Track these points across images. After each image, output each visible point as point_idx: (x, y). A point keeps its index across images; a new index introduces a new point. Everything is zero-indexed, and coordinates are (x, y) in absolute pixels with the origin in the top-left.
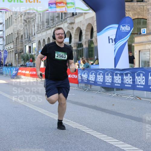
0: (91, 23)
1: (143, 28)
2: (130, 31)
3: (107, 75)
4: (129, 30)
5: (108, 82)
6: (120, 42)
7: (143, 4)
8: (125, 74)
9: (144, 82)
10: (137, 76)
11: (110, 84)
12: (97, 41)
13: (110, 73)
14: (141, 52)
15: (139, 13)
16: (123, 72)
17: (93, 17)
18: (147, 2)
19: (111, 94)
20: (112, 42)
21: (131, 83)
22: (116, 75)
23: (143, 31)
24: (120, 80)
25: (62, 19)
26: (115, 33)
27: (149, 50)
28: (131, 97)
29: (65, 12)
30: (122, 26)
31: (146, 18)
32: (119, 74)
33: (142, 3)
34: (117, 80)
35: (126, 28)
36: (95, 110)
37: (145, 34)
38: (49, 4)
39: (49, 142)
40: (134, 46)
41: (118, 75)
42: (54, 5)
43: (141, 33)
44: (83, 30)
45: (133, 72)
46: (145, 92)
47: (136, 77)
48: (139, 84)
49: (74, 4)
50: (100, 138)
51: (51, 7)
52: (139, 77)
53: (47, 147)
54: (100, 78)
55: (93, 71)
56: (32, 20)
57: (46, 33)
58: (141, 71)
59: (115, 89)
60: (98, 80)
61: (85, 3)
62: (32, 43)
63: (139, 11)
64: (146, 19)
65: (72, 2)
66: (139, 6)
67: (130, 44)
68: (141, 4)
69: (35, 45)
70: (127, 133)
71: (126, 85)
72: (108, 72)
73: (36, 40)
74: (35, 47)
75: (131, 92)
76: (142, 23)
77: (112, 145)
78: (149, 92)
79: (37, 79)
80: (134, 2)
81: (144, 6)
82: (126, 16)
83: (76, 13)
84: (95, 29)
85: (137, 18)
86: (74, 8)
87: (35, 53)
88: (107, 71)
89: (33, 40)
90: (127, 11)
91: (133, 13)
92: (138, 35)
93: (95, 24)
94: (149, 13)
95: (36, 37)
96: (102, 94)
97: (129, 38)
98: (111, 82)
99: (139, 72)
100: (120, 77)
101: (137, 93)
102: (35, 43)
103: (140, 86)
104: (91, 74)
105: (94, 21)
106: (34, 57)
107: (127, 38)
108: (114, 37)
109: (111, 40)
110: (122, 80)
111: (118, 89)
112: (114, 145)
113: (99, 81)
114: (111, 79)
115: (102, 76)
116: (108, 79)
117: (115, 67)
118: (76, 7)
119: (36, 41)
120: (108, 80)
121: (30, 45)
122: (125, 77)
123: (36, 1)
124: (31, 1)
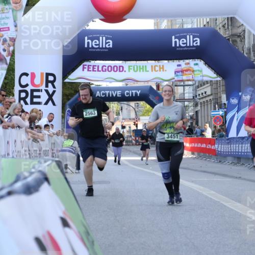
38: (175, 72)
51: (177, 75)
65: (200, 69)
123: (162, 70)
124: (156, 70)
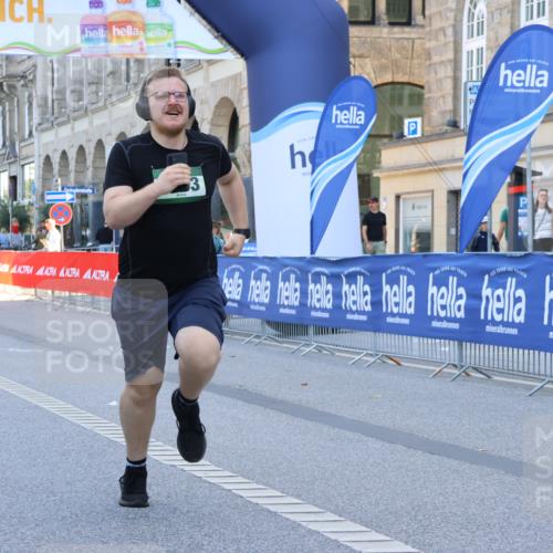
0: (230, 96)
1: (410, 117)
2: (364, 127)
3: (286, 279)
4: (362, 122)
5: (286, 303)
6: (329, 164)
7: (410, 33)
8: (347, 276)
9: (410, 304)
10: (387, 283)
11: (293, 312)
12: (250, 161)
13: (294, 272)
14: (401, 200)
15: (396, 65)
16: (339, 270)
17: (236, 77)
18: (422, 26)
19: (295, 347)
20: (304, 165)
21: (368, 308)
22: (317, 278)
23: (412, 129)
24: (330, 296)
25: (128, 80)
26: (314, 134)
27: (430, 194)
28: (365, 358)
29: (140, 57)
30: (338, 109)
31: (421, 84)
32: (328, 277)
33: (407, 29)
34: (318, 296)
35: (350, 116)
36: (240, 403)
37: (415, 139)
38: (83, 28)
39: (77, 515)
40: (378, 179)
41: (324, 279)
42: (101, 30)
43: (402, 135)
44: (203, 120)
45: (374, 269)
46: (415, 340)
47: (386, 288)
48: (395, 310)
49: (170, 28)
50: (254, 500)
51: (89, 40)
52: (395, 288)
53: (68, 534)
54: (260, 292)
55: (234, 266)
56: (22, 82)
57: (73, 129)
58: (403, 268)
59: (311, 330)
60: (254, 296)
61: (209, 27)
62: (23, 166)
63: (398, 56)
64: (422, 87)
65: (166, 21)
66: (398, 39)
67: (366, 171)
68: (403, 33)
69: (31, 173)
70: (348, 481)
71: (349, 317)
72: (288, 269)
73: (37, 155)
74: (33, 177)
75: (365, 338)
76: (406, 101)
77: (296, 526)
78: (430, 341)
79: (38, 290)
80: (379, 25)
81: (413, 40)
82: (352, 74)
83: (179, 60)
84: (244, 119)
85: (390, 80)
86: (172, 42)
87: (33, 199)
88: (287, 266)
89: (25, 152)
90: (354, 57)
91: (376, 62)
92: (395, 140)
93: (245, 101)
94: (430, 65)
95: (36, 144)
96: (265, 344)
97: (363, 151)
98: (297, 303)
99: (394, 269)
100: (330, 287)
101: (386, 342)
102: (32, 165)
103: (397, 320)
104: (229, 277)
105: (242, 90)
106: (29, 213)
107: (354, 150)
108: (308, 148)
109: (298, 159)
110: (337, 296)
111: (323, 328)
112: (304, 524)
113: (256, 300)
114: (298, 294)
115: (268, 284)
116: (289, 293)
117: (313, 252)
118: (178, 39)
119: (36, 159)
120: (287, 298)
121: (15, 170)
122: (345, 287)
123: (36, 16)
124: (17, 15)
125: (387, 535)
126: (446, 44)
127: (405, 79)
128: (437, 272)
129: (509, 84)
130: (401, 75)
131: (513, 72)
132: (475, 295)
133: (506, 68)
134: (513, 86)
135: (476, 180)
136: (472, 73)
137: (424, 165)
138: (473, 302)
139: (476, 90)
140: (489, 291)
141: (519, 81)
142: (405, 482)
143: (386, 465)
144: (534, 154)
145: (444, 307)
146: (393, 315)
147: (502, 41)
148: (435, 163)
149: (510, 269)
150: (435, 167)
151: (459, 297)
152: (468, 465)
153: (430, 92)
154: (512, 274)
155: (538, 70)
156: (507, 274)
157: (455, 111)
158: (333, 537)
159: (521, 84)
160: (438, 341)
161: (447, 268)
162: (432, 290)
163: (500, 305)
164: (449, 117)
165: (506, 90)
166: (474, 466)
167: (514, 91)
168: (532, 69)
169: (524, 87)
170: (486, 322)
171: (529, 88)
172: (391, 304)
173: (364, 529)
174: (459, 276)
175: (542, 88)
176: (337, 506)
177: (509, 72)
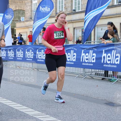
1: (22, 17)
2: (11, 19)
4: (11, 18)
8: (9, 50)
9: (22, 55)
15: (19, 6)
16: (7, 49)
21: (13, 56)
23: (22, 19)
24: (5, 54)
27: (26, 33)
28: (13, 67)
30: (6, 15)
34: (3, 54)
37: (23, 21)
41: (4, 50)
43: (20, 21)
45: (15, 48)
46: (23, 63)
47: (17, 52)
48: (19, 57)
52: (19, 52)
58: (21, 48)
64: (24, 11)
67: (13, 28)
70: (9, 92)
71: (9, 58)
75: (13, 62)
76: (21, 13)
78: (26, 63)
82: (10, 8)
85: (18, 9)
90: (10, 4)
91: (15, 6)
92: (19, 22)
94: (26, 6)
99: (19, 48)
100: (5, 52)
110: (7, 54)
111: (4, 61)
122: (9, 52)
125: (16, 103)
126: (29, 2)
127: (21, 9)
128: (28, 49)
129: (42, 10)
130: (20, 8)
131: (43, 8)
132: (35, 53)
133: (41, 7)
134: (43, 11)
135: (35, 30)
136: (34, 8)
137: (25, 27)
138: (35, 55)
139: (35, 11)
140: (38, 52)
141: (44, 10)
142: (21, 92)
143: (17, 88)
144: (47, 25)
145: (29, 56)
146: (18, 58)
147: (40, 1)
148: (27, 26)
149: (42, 48)
150: (27, 27)
151: (32, 54)
152: (34, 88)
153: (26, 12)
154: (43, 49)
155: (48, 8)
156: (42, 49)
157: (31, 16)
158: (5, 104)
159: (44, 11)
160: (28, 63)
161: (30, 48)
162: (27, 52)
163: (40, 55)
164: (30, 17)
165: (41, 12)
166: (35, 88)
167: (43, 12)
168: (46, 7)
169: (45, 11)
170: (37, 59)
171: (46, 11)
172: (18, 55)
173: (12, 102)
174: (32, 50)
175: (48, 11)
176: (6, 97)
177: (42, 8)
